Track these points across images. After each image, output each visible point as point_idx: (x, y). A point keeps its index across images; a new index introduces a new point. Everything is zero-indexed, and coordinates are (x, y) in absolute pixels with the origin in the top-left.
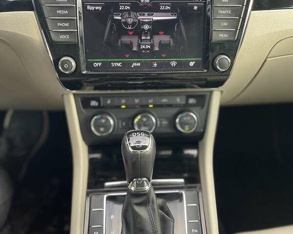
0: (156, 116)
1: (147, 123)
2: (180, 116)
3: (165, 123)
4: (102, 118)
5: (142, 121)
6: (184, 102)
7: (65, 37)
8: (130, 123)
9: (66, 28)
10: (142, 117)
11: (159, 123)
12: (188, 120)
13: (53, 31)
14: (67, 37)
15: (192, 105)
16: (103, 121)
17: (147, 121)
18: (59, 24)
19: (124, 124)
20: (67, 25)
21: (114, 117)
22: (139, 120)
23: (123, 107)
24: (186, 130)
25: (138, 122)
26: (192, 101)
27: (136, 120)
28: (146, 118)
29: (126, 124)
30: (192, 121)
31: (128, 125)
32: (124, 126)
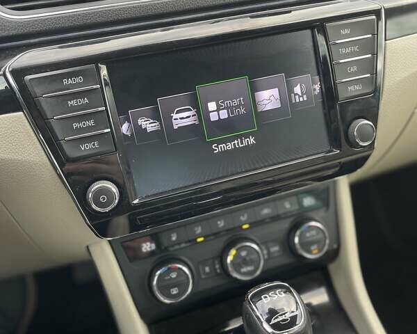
0: (258, 242)
1: (248, 259)
2: (298, 233)
3: (275, 249)
4: (170, 270)
5: (241, 257)
6: (296, 207)
7: (90, 146)
8: (217, 266)
9: (89, 129)
10: (237, 250)
11: (265, 252)
12: (313, 236)
13: (68, 141)
14: (94, 145)
15: (311, 209)
16: (174, 275)
17: (248, 255)
18: (75, 125)
19: (207, 269)
20: (91, 123)
21: (189, 263)
22: (234, 256)
23: (200, 240)
24: (313, 255)
25: (232, 262)
26: (308, 201)
27: (230, 259)
28: (245, 250)
29: (210, 268)
30: (321, 236)
31: (215, 270)
32: (208, 274)
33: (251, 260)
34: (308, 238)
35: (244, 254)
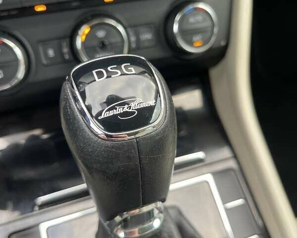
1: (107, 42)
2: (179, 17)
3: (147, 36)
5: (96, 37)
8: (66, 50)
10: (92, 28)
11: (133, 39)
12: (198, 22)
17: (107, 36)
19: (51, 53)
22: (87, 37)
24: (195, 48)
25: (83, 44)
28: (103, 29)
29: (55, 52)
30: (208, 23)
31: (62, 54)
32: (51, 59)
33: (111, 44)
34: (192, 24)
35: (101, 34)
